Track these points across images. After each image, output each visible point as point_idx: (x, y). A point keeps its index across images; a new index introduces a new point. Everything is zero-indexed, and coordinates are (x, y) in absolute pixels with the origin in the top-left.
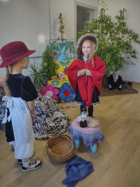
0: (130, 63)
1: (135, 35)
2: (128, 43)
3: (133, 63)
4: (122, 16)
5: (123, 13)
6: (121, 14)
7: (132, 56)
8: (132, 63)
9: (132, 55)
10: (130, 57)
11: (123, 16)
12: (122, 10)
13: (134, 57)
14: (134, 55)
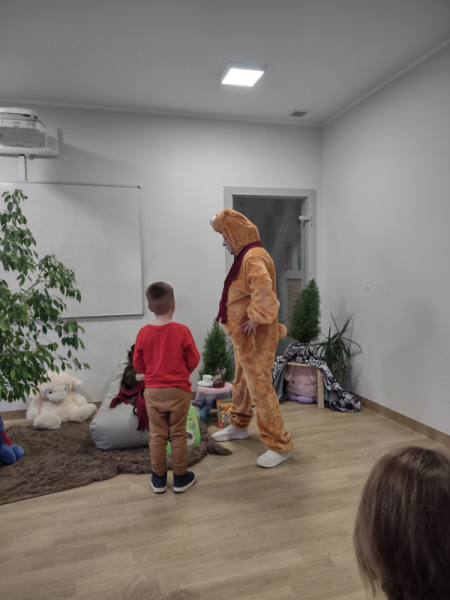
4: (14, 210)
5: (15, 202)
6: (10, 207)
13: (73, 342)
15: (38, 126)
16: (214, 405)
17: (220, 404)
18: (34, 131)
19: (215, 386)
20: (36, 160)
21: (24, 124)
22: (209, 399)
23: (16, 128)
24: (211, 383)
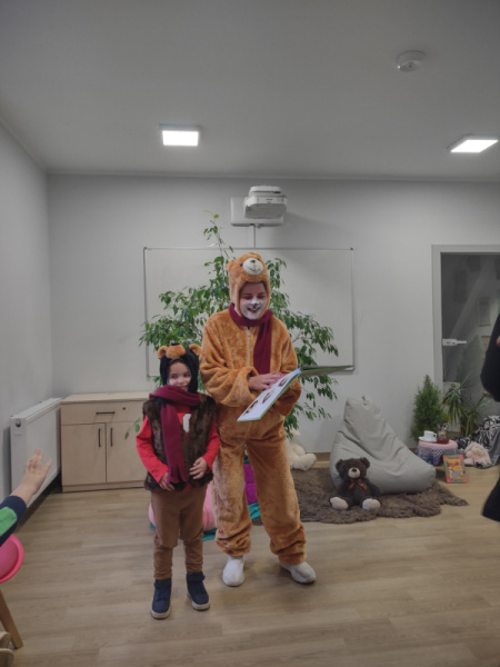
0: (315, 411)
1: (320, 331)
2: (307, 353)
3: (326, 411)
4: (275, 276)
5: (277, 269)
6: (272, 274)
7: (320, 391)
8: (321, 411)
9: (320, 386)
10: (315, 392)
11: (278, 277)
12: (274, 262)
13: (326, 392)
14: (324, 386)
15: (285, 201)
16: (441, 462)
17: (446, 459)
18: (282, 205)
19: (439, 442)
20: (263, 229)
21: (275, 201)
22: (436, 455)
23: (269, 204)
24: (435, 440)
